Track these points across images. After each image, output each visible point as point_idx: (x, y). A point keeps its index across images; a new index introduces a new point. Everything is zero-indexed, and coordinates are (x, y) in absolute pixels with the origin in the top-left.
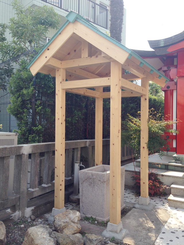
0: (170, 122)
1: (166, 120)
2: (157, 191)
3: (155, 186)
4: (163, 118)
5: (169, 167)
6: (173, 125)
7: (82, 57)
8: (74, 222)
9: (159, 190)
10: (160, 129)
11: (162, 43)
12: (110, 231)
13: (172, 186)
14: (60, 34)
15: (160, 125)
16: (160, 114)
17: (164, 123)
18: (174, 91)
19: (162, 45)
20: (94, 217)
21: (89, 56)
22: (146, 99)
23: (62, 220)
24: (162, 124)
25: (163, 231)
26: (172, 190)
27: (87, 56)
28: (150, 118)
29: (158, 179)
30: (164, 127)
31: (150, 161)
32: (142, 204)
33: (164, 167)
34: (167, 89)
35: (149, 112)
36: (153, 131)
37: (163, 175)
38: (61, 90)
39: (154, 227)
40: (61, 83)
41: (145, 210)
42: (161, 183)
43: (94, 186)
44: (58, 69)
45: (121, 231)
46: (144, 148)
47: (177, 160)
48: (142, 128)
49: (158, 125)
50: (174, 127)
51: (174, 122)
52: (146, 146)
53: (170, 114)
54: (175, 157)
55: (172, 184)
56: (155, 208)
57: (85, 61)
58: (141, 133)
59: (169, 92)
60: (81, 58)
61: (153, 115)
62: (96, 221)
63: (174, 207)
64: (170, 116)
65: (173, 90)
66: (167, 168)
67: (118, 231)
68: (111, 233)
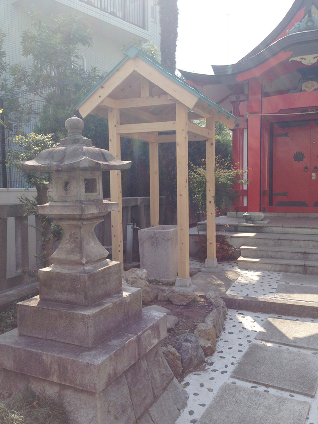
0: (240, 171)
1: (235, 169)
2: (225, 254)
3: (223, 248)
4: (232, 166)
5: (239, 228)
6: (244, 175)
7: (142, 96)
8: (142, 279)
9: (227, 253)
10: (228, 180)
11: (229, 69)
12: (179, 286)
13: (242, 247)
14: (117, 70)
15: (229, 175)
16: (228, 162)
17: (233, 173)
18: (245, 130)
19: (230, 72)
20: (158, 279)
21: (149, 96)
22: (212, 144)
23: (130, 276)
24: (231, 173)
25: (233, 285)
26: (242, 251)
27: (148, 96)
28: (216, 167)
29: (226, 241)
30: (233, 177)
31: (217, 223)
32: (209, 267)
33: (233, 228)
34: (236, 128)
35: (216, 160)
36: (221, 182)
37: (231, 237)
38: (115, 135)
39: (223, 283)
40: (115, 126)
41: (212, 273)
42: (229, 246)
43: (157, 245)
44: (112, 109)
45: (190, 285)
46: (210, 202)
47: (248, 219)
48: (208, 179)
49: (226, 175)
50: (245, 178)
51: (244, 171)
52: (212, 200)
53: (240, 162)
54: (246, 216)
55: (243, 245)
56: (223, 271)
57: (146, 101)
58: (207, 184)
59: (238, 131)
60: (140, 97)
61: (220, 164)
62: (160, 282)
63: (244, 269)
64: (240, 164)
65: (243, 129)
66: (236, 229)
67: (188, 286)
68: (180, 288)
